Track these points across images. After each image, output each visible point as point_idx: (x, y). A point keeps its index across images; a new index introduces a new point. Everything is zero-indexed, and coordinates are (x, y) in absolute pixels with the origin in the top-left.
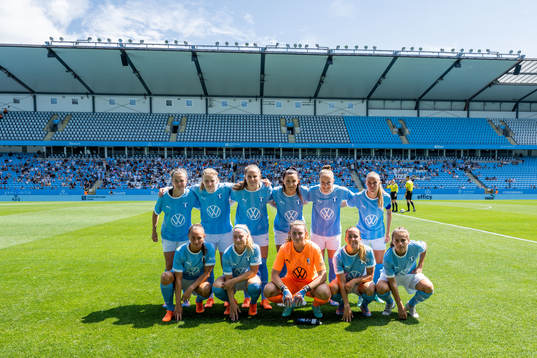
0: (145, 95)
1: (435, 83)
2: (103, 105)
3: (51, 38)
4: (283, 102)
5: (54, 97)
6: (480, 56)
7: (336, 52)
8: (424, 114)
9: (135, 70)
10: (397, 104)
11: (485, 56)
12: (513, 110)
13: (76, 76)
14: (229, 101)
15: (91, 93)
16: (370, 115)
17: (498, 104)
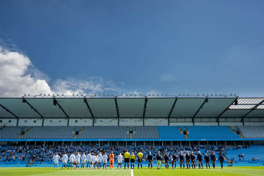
0: (66, 118)
1: (199, 110)
2: (47, 123)
3: (25, 95)
4: (128, 120)
5: (26, 119)
6: (217, 97)
7: (149, 97)
8: (196, 124)
9: (60, 107)
10: (183, 120)
11: (219, 97)
12: (241, 122)
13: (35, 110)
14: (103, 120)
15: (42, 117)
16: (170, 125)
17: (233, 119)
